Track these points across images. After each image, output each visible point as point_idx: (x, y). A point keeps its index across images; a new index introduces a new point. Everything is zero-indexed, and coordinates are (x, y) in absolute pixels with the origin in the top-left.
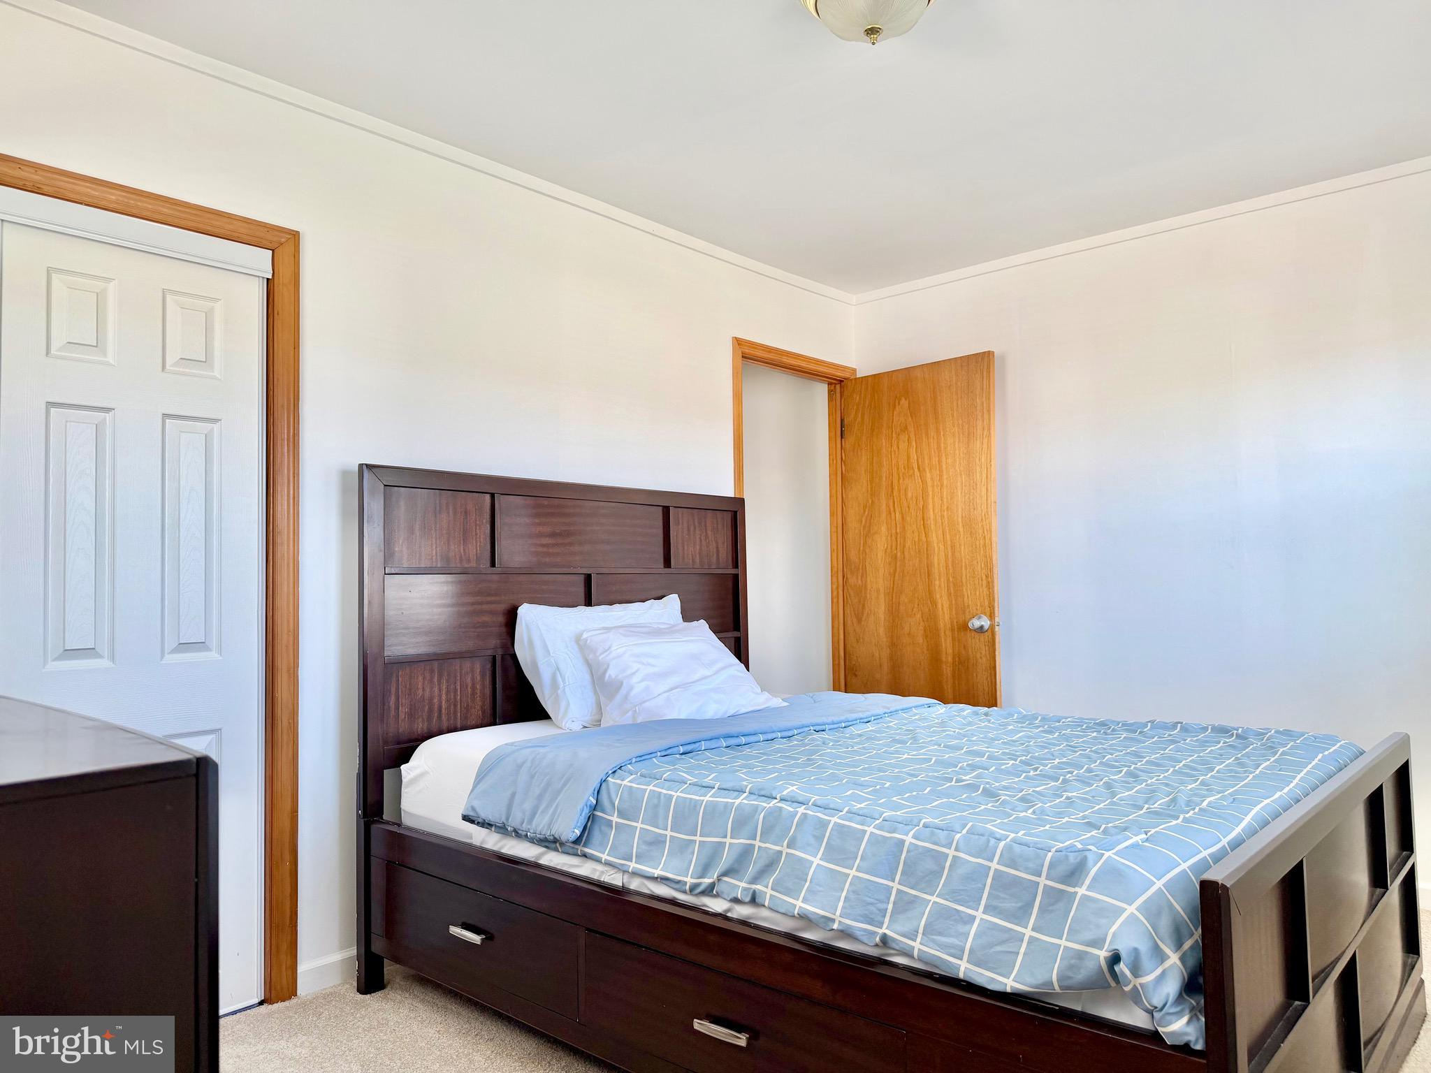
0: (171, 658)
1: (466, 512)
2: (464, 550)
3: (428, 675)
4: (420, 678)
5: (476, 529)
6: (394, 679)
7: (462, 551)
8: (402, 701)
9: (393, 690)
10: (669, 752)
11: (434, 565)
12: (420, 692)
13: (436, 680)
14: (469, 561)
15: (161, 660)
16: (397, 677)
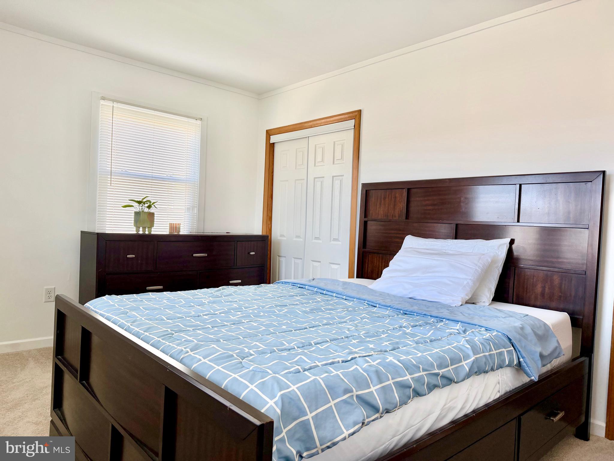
0: (333, 242)
1: (396, 197)
2: (394, 212)
3: (378, 258)
4: (376, 259)
5: (399, 204)
6: (368, 258)
7: (393, 213)
8: (369, 265)
9: (367, 261)
10: (294, 285)
11: (383, 218)
12: (375, 264)
13: (380, 260)
14: (395, 217)
15: (330, 242)
16: (368, 257)
